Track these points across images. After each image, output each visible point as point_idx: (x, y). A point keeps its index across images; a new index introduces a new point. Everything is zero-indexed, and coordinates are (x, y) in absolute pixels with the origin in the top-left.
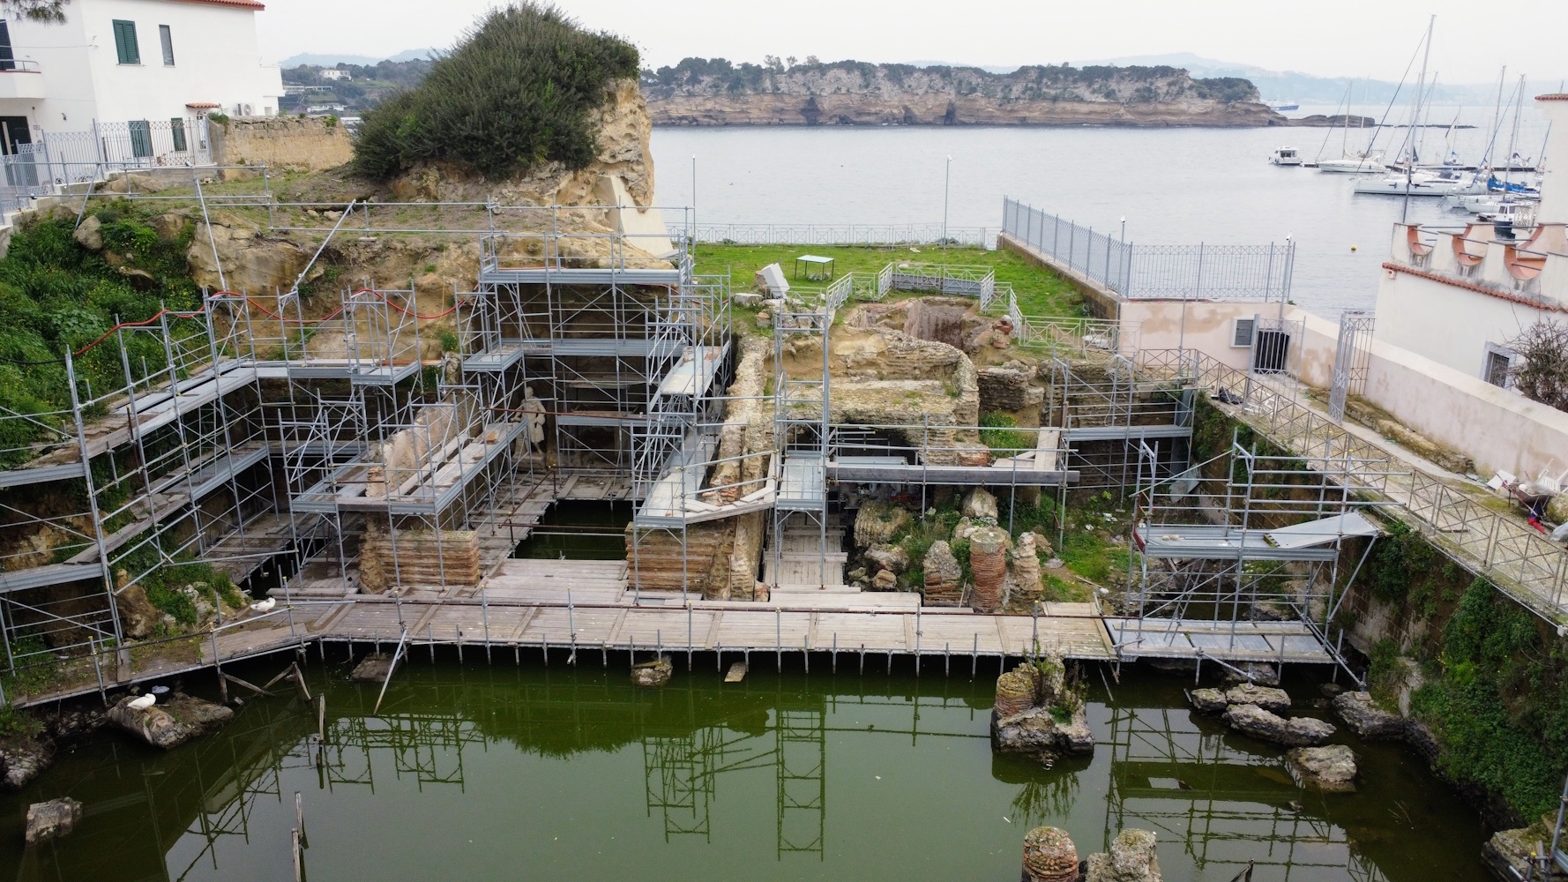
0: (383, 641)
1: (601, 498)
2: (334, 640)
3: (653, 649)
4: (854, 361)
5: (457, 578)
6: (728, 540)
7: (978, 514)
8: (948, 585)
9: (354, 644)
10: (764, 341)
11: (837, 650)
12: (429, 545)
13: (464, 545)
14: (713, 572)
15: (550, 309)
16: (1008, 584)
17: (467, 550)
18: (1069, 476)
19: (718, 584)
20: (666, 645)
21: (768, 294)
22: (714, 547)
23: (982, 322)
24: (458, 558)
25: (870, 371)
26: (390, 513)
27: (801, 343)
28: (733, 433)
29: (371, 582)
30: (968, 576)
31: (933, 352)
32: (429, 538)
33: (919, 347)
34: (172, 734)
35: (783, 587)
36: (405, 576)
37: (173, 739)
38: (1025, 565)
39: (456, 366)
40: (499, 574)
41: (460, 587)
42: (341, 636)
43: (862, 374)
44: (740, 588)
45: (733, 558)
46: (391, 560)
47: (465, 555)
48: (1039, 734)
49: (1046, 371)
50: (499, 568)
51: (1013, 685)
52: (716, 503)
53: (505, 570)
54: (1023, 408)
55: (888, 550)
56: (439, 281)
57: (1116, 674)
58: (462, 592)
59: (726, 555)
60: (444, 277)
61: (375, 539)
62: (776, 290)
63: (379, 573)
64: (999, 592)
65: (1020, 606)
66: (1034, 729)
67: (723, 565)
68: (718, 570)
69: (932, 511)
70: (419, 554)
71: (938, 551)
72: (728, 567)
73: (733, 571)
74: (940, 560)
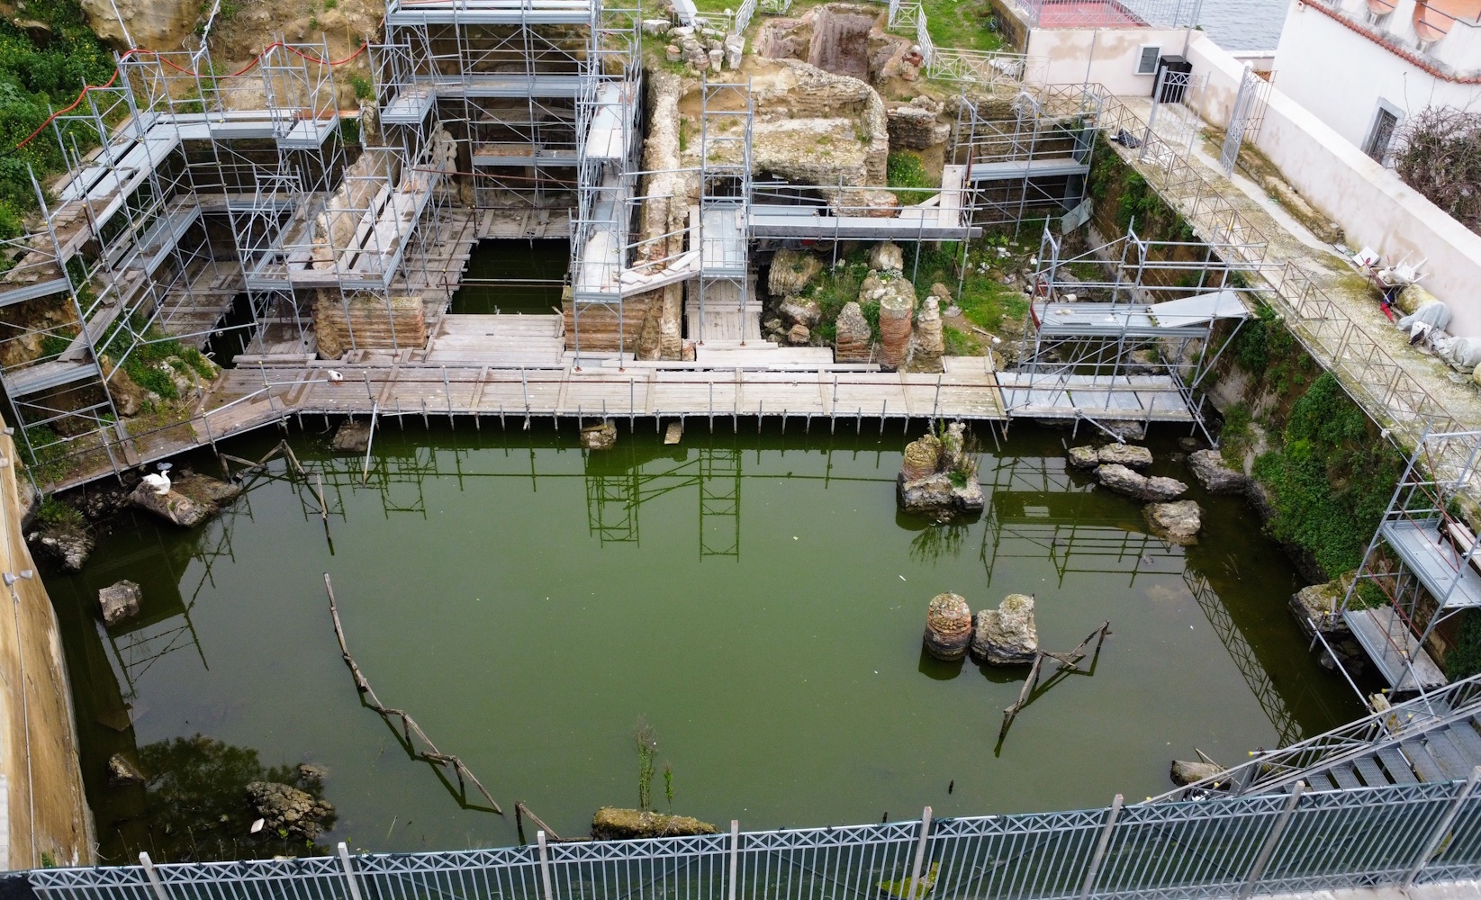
0: (355, 412)
1: (520, 237)
2: (310, 412)
3: (599, 416)
4: (765, 99)
5: (408, 341)
6: (658, 306)
7: (885, 268)
8: (858, 344)
9: (329, 416)
10: (677, 78)
11: (763, 414)
12: (378, 313)
13: (411, 313)
14: (645, 334)
15: (460, 51)
16: (913, 343)
17: (415, 317)
18: (972, 232)
19: (649, 346)
20: (610, 411)
21: (676, 21)
22: (645, 311)
23: (890, 41)
24: (406, 324)
25: (782, 109)
26: (342, 289)
27: (712, 82)
28: (659, 202)
29: (329, 348)
30: (876, 336)
31: (843, 88)
32: (378, 306)
33: (830, 83)
34: (193, 514)
35: (708, 343)
36: (358, 340)
37: (195, 518)
38: (929, 327)
39: (372, 115)
40: (442, 333)
41: (410, 349)
42: (316, 408)
43: (773, 112)
44: (669, 348)
45: (662, 322)
46: (344, 327)
47: (413, 321)
48: (939, 495)
49: (953, 107)
50: (441, 327)
51: (919, 456)
52: (646, 271)
53: (447, 328)
54: (929, 146)
55: (803, 305)
56: (342, 18)
57: (1005, 431)
58: (413, 355)
59: (656, 319)
60: (347, 14)
61: (326, 308)
62: (685, 15)
63: (334, 339)
64: (904, 351)
65: (923, 364)
66: (935, 492)
67: (654, 328)
68: (649, 333)
69: (841, 263)
70: (369, 321)
71: (850, 313)
72: (658, 330)
73: (663, 333)
74: (852, 321)
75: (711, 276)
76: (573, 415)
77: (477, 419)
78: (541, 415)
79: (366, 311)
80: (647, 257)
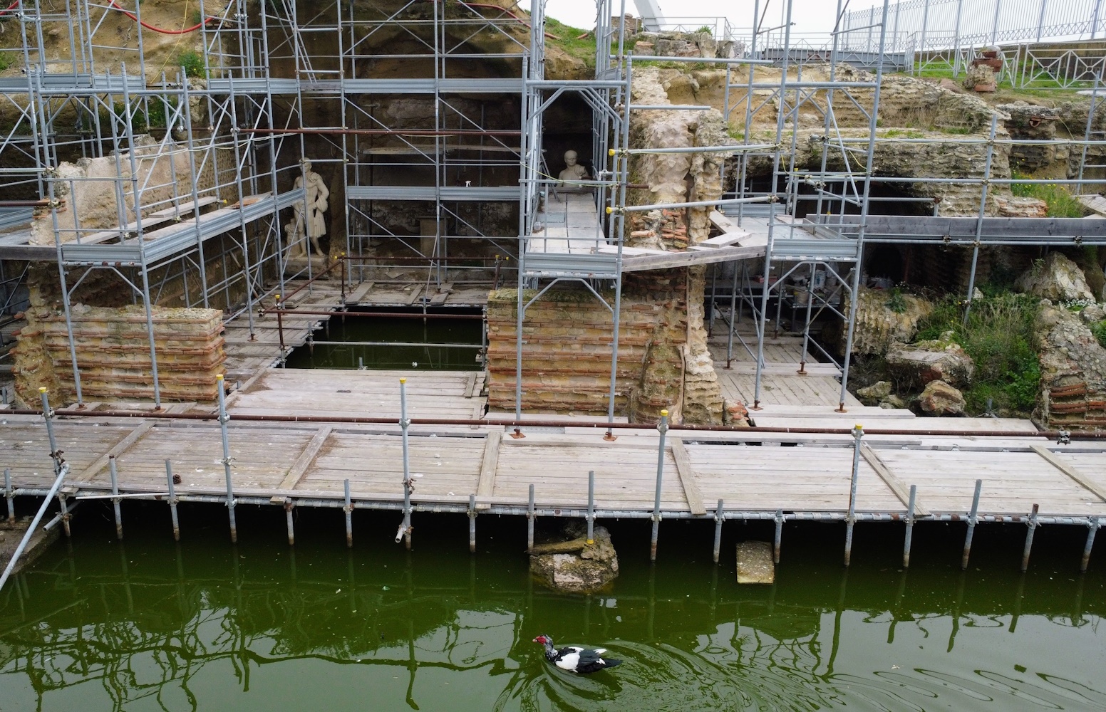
0: (20, 491)
1: (409, 304)
3: (576, 514)
5: (184, 390)
6: (675, 319)
12: (135, 328)
14: (652, 374)
17: (203, 339)
19: (662, 397)
22: (655, 331)
24: (187, 354)
26: (62, 263)
29: (32, 394)
32: (135, 315)
35: (768, 409)
40: (257, 388)
41: (188, 405)
45: (687, 351)
47: (199, 348)
50: (259, 381)
58: (191, 412)
59: (675, 346)
61: (41, 320)
63: (46, 378)
67: (670, 362)
68: (661, 371)
69: (978, 295)
70: (118, 345)
71: (1072, 338)
72: (679, 366)
73: (690, 373)
74: (1081, 353)
75: (789, 258)
76: (516, 512)
77: (290, 515)
78: (437, 509)
79: (113, 325)
80: (655, 225)
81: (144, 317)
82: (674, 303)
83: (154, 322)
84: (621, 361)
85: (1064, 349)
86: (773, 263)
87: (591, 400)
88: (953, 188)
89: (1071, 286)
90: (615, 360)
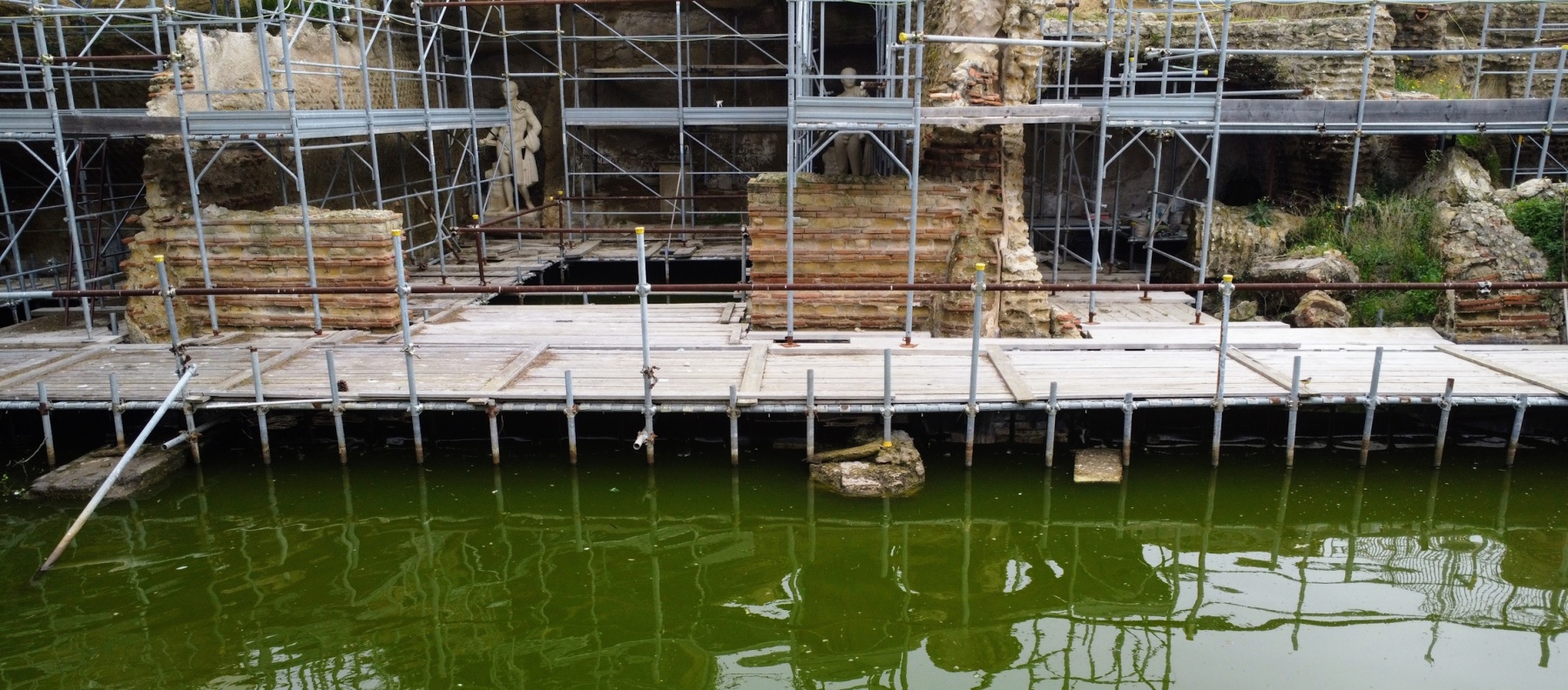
3: (867, 409)
5: (354, 315)
6: (987, 205)
9: (57, 413)
11: (1379, 400)
12: (287, 232)
13: (368, 231)
14: (960, 273)
17: (377, 245)
20: (903, 399)
22: (957, 219)
24: (355, 267)
29: (151, 320)
35: (1106, 324)
36: (234, 312)
40: (450, 319)
41: (361, 333)
44: (1022, 313)
45: (1004, 244)
46: (200, 274)
47: (373, 256)
50: (453, 313)
54: (1433, 67)
58: (364, 338)
59: (988, 238)
61: (160, 223)
67: (982, 258)
68: (972, 268)
69: (1360, 201)
70: (264, 256)
71: (1481, 220)
72: (994, 262)
73: (1008, 271)
74: (1493, 237)
75: (1130, 123)
76: (790, 408)
77: (493, 422)
78: (688, 409)
79: (257, 229)
80: (961, 87)
81: (299, 218)
82: (986, 186)
83: (313, 224)
84: (920, 261)
85: (1472, 233)
86: (1110, 130)
87: (881, 313)
88: (1326, 78)
89: (1473, 185)
90: (913, 260)
